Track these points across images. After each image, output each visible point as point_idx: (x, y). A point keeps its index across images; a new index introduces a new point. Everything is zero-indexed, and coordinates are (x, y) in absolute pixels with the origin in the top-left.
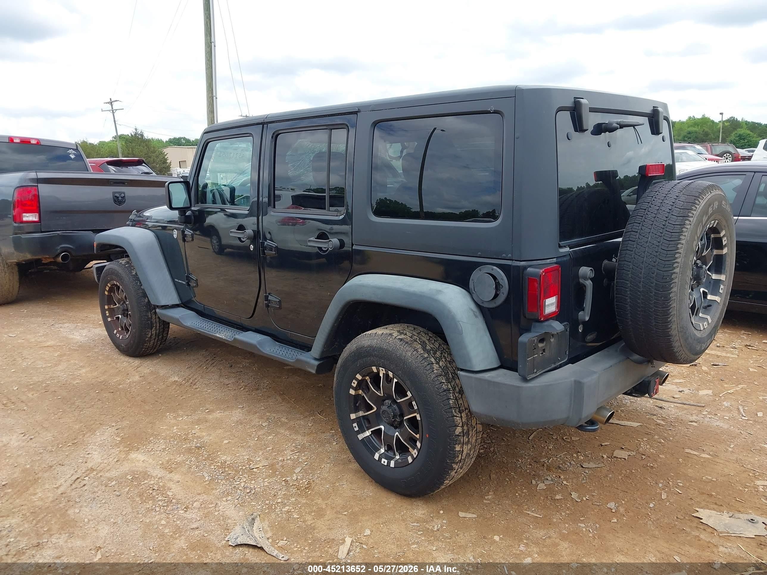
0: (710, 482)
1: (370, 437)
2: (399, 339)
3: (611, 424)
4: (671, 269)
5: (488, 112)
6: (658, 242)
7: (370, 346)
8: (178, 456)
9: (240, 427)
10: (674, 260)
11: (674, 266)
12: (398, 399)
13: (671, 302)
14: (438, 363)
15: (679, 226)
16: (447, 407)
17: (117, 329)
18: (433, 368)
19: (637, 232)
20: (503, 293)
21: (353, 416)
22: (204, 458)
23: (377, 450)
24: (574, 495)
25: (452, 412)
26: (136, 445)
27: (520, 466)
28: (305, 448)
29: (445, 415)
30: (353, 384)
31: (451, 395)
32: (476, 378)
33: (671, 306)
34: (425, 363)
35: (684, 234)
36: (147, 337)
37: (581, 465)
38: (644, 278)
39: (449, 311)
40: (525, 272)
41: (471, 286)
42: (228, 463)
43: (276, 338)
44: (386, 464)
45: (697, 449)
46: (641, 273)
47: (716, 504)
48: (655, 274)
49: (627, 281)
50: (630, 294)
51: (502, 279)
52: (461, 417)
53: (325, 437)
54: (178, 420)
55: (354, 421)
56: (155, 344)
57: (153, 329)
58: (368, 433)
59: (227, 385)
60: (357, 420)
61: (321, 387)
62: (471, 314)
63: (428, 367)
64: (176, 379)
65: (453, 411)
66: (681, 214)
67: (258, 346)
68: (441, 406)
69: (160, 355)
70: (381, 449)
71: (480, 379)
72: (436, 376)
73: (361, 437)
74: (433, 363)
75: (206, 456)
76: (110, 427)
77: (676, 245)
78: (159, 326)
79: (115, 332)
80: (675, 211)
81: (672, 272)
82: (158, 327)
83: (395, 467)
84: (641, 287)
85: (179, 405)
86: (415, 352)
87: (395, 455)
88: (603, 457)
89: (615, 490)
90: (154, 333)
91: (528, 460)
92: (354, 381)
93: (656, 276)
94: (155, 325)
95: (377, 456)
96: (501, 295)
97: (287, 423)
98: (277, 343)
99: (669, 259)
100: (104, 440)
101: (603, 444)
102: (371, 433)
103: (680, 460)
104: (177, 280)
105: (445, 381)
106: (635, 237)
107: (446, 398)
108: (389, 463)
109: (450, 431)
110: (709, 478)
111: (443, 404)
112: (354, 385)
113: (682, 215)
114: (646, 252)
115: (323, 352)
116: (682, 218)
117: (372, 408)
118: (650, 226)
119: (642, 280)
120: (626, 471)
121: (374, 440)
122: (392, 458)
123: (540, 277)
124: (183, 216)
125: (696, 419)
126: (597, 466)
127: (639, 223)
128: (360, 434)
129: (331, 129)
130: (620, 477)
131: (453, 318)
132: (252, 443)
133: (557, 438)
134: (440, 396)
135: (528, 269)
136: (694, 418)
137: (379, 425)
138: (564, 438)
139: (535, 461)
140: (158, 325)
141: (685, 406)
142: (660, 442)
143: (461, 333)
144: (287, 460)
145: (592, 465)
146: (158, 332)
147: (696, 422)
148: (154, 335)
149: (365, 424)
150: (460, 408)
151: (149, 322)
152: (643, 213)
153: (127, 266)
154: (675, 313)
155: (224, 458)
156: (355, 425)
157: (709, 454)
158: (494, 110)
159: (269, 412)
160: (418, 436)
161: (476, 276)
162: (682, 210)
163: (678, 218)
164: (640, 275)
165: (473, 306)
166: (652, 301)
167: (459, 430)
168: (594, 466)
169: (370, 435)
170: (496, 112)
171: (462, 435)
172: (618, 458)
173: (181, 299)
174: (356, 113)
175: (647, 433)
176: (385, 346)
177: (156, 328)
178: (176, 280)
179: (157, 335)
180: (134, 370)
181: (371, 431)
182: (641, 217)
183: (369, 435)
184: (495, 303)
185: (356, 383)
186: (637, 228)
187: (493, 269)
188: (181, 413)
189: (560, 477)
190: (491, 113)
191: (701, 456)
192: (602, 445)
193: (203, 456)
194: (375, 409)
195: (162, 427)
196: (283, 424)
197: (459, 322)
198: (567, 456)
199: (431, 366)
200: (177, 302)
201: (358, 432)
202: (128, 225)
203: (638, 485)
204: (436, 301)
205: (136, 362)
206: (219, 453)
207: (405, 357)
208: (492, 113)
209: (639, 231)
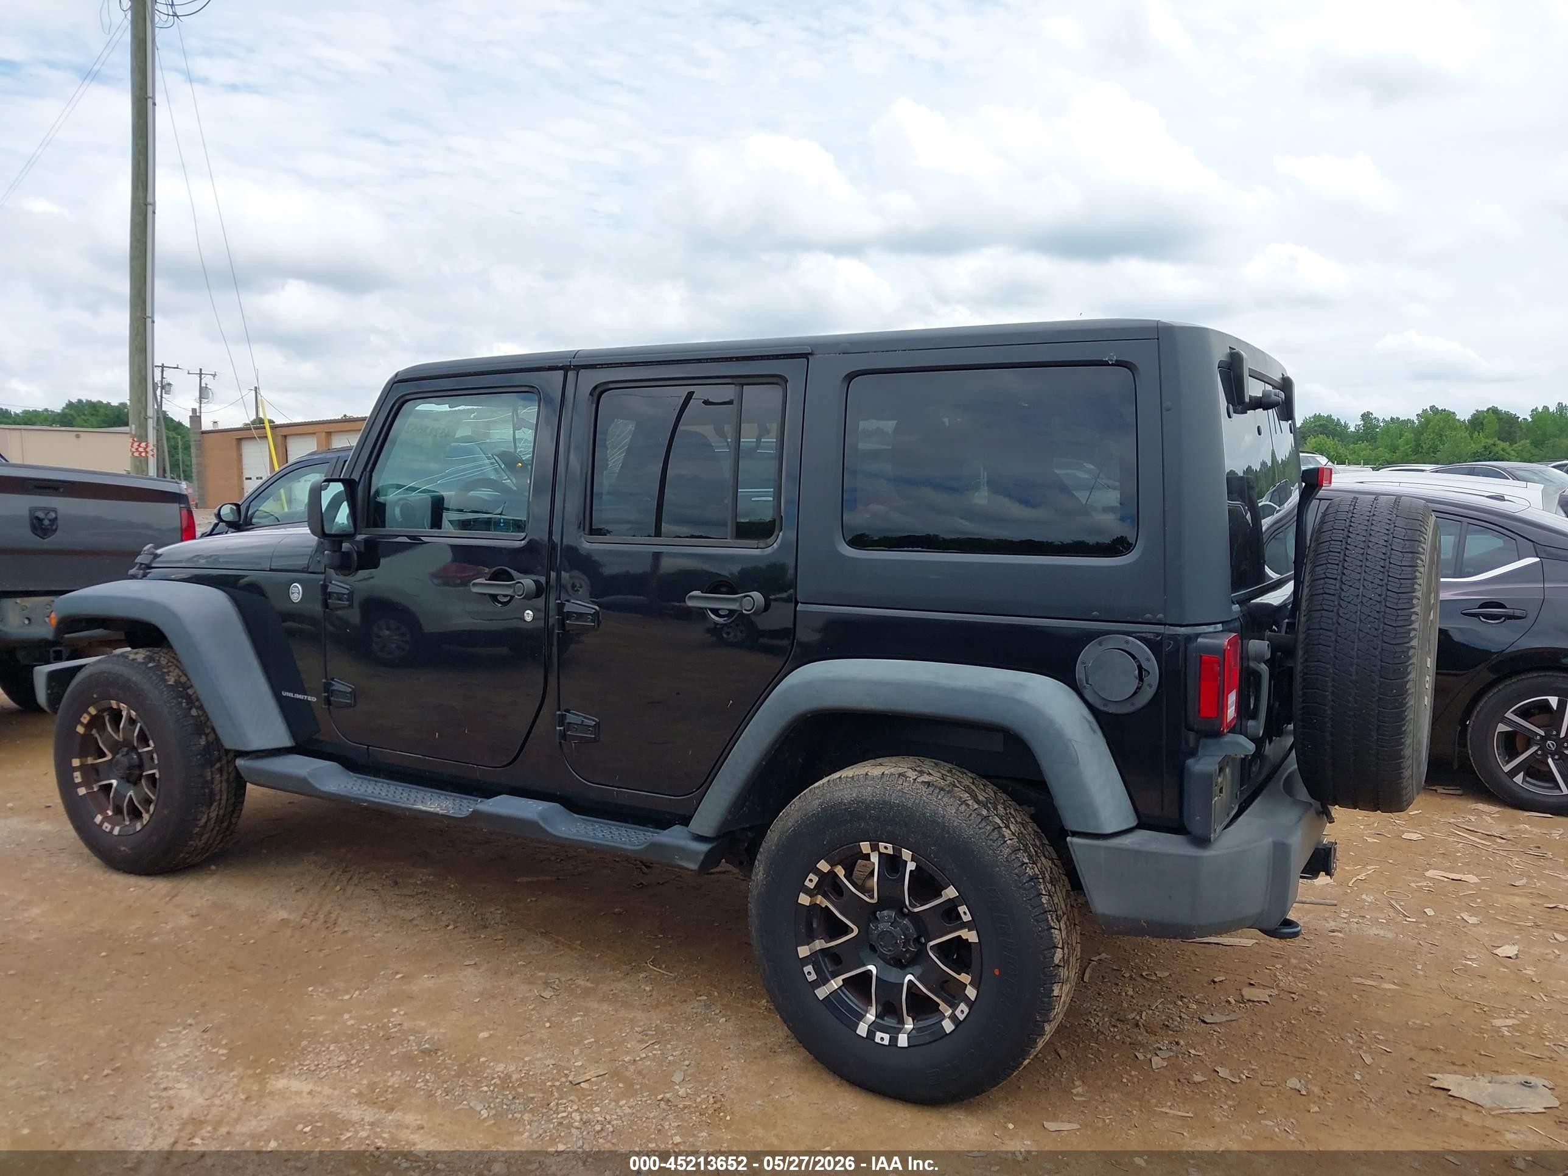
0: (1423, 1029)
1: (839, 991)
2: (923, 782)
3: (1207, 945)
4: (1406, 640)
5: (1106, 364)
6: (1379, 595)
7: (858, 801)
8: (390, 1074)
9: (494, 1003)
10: (1410, 625)
11: (1411, 635)
12: (915, 906)
13: (1408, 698)
14: (1007, 827)
15: (1409, 569)
16: (1038, 911)
17: (103, 811)
18: (1004, 837)
19: (1336, 579)
20: (1150, 686)
21: (803, 951)
22: (453, 1073)
23: (861, 1017)
24: (1223, 1072)
25: (1047, 919)
26: (273, 1060)
27: (1098, 1030)
28: (664, 1033)
29: (1035, 926)
30: (807, 883)
31: (1042, 887)
32: (1107, 848)
33: (1407, 705)
34: (988, 828)
35: (1419, 581)
36: (197, 826)
37: (1199, 1018)
38: (1358, 658)
39: (1051, 722)
40: (1192, 646)
41: (1080, 673)
42: (515, 1077)
43: (575, 805)
44: (886, 1042)
45: (1370, 976)
46: (1353, 649)
47: (1453, 1063)
48: (1379, 650)
49: (1327, 664)
50: (1333, 686)
51: (1148, 660)
52: (1060, 929)
53: (694, 1010)
54: (342, 1000)
55: (805, 961)
56: (211, 841)
57: (213, 807)
58: (835, 984)
59: (411, 921)
60: (812, 959)
61: (620, 914)
62: (1087, 726)
63: (995, 835)
64: (284, 914)
65: (1049, 916)
66: (1408, 548)
67: (541, 823)
68: (1027, 908)
69: (213, 867)
70: (868, 1015)
71: (1118, 850)
72: (1013, 852)
73: (822, 993)
74: (1000, 827)
75: (456, 1068)
76: (184, 1029)
77: (1410, 601)
78: (227, 800)
79: (99, 818)
80: (1396, 544)
81: (1408, 645)
82: (223, 802)
83: (909, 1046)
84: (1354, 673)
85: (324, 968)
86: (963, 806)
87: (902, 1022)
88: (1228, 1002)
89: (1283, 1056)
90: (213, 815)
91: (1106, 1019)
92: (811, 876)
93: (1381, 653)
94: (218, 798)
95: (862, 1030)
96: (1145, 687)
97: (593, 989)
98: (575, 815)
99: (1402, 623)
100: (186, 1056)
101: (1216, 979)
102: (841, 983)
103: (1355, 996)
104: (291, 695)
105: (1028, 861)
106: (1333, 587)
107: (1036, 893)
108: (894, 1040)
109: (1045, 958)
110: (1417, 1022)
111: (1031, 906)
112: (811, 886)
113: (1410, 550)
114: (1359, 613)
115: (725, 823)
116: (1410, 555)
117: (846, 930)
118: (1359, 568)
119: (1356, 661)
120: (1281, 1023)
121: (848, 998)
122: (899, 1031)
123: (1224, 654)
124: (337, 554)
125: (1336, 926)
126: (1228, 1018)
127: (1338, 564)
128: (820, 986)
129: (743, 385)
130: (1278, 1035)
131: (1059, 736)
132: (543, 1033)
133: (1131, 976)
134: (1025, 889)
135: (1199, 640)
136: (1332, 925)
137: (864, 965)
138: (1144, 974)
139: (1118, 1020)
140: (225, 797)
141: (1306, 906)
142: (1306, 970)
143: (1075, 763)
144: (641, 1059)
145: (1218, 1018)
146: (221, 812)
147: (1340, 932)
148: (213, 821)
149: (828, 966)
150: (1056, 911)
151: (207, 791)
152: (1339, 547)
153: (151, 665)
154: (1412, 717)
155: (500, 1067)
156: (808, 968)
157: (1394, 983)
158: (1116, 361)
159: (542, 970)
160: (965, 978)
161: (1088, 655)
162: (1407, 542)
163: (1405, 555)
164: (1351, 652)
165: (1085, 711)
166: (1374, 697)
167: (1059, 955)
168: (1224, 1019)
169: (840, 988)
170: (1119, 364)
171: (1062, 964)
172: (1254, 1001)
173: (294, 734)
174: (806, 356)
175: (1274, 955)
176: (894, 799)
177: (220, 804)
178: (285, 694)
179: (219, 820)
180: (167, 903)
181: (843, 980)
182: (1338, 555)
183: (836, 987)
184: (1133, 705)
185: (816, 879)
186: (1335, 572)
187: (1127, 642)
188: (339, 984)
189: (1177, 1043)
190: (1109, 365)
191: (1382, 987)
192: (1214, 982)
193: (448, 1069)
194: (856, 931)
195: (313, 1018)
196: (586, 993)
197: (1070, 740)
198: (1168, 1006)
199: (999, 832)
200: (286, 741)
201: (816, 984)
202: (134, 577)
203: (1315, 1045)
204: (1020, 702)
205: (161, 886)
206: (482, 1059)
207: (944, 817)
208: (1112, 365)
209: (1339, 577)
